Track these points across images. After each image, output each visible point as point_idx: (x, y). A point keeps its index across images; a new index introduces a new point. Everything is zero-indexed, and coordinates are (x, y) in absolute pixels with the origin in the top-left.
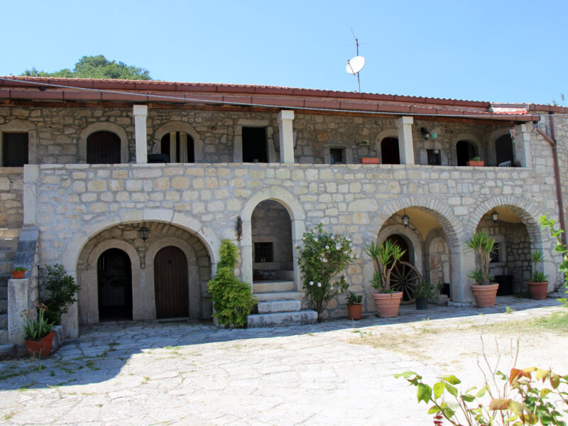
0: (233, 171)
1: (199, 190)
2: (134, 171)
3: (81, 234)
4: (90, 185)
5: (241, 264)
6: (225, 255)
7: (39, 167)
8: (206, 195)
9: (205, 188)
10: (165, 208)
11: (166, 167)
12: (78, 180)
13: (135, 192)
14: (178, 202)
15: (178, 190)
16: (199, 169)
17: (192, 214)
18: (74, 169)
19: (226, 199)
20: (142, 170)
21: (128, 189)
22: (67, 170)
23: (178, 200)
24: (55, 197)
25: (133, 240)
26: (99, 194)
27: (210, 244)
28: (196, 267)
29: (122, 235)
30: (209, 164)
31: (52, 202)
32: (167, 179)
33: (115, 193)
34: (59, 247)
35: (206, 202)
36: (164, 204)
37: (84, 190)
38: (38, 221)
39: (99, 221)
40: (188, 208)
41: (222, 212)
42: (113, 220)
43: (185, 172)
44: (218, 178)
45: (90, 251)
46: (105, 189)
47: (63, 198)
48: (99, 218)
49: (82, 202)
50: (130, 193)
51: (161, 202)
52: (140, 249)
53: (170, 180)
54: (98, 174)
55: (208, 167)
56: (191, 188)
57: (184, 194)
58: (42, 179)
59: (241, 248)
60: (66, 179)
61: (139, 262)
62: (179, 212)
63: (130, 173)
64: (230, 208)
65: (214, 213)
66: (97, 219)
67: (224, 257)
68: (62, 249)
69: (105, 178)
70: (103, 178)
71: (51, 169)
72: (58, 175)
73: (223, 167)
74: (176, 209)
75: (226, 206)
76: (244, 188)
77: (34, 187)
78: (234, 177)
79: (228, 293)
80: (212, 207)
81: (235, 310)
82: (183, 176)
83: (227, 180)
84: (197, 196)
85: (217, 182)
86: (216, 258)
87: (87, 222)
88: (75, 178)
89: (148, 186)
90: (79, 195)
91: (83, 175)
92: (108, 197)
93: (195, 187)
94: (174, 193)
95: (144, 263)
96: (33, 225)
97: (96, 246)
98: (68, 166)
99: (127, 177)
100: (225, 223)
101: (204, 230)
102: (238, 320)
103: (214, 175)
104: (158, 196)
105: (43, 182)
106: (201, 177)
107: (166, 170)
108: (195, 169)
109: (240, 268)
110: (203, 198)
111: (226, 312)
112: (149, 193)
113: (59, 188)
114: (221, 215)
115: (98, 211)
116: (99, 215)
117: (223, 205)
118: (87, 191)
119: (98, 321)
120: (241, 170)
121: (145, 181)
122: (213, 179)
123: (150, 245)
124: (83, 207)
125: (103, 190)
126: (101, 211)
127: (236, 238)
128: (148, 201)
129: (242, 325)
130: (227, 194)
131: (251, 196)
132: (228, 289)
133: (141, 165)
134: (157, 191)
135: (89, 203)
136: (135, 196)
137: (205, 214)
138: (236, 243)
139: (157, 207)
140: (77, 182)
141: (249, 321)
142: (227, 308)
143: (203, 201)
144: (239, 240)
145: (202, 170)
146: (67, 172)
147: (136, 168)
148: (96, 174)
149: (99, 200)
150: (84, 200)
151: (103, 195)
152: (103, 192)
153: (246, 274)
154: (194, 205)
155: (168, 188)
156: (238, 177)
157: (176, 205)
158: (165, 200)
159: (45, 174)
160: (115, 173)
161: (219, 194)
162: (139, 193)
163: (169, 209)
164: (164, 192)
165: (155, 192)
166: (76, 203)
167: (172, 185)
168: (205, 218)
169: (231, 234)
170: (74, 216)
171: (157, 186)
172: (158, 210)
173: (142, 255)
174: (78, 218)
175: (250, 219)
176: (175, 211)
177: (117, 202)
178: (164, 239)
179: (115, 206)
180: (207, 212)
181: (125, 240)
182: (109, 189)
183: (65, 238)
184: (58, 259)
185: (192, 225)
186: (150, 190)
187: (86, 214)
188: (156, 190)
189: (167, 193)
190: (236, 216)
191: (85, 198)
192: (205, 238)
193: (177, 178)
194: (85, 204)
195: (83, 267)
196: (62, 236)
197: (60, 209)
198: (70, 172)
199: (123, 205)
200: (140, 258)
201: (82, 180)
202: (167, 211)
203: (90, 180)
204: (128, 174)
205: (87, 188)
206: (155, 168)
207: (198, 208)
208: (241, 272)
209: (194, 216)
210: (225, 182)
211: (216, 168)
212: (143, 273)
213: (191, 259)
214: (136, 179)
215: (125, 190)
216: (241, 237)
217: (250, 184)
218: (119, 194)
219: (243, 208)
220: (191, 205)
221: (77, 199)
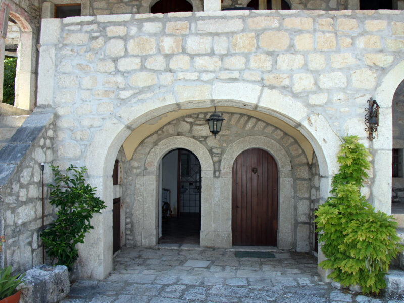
0: (362, 22)
1: (305, 54)
2: (200, 22)
3: (115, 121)
4: (131, 45)
5: (373, 180)
6: (349, 162)
7: (62, 22)
8: (317, 62)
9: (315, 50)
10: (248, 81)
11: (250, 16)
12: (114, 38)
13: (199, 55)
14: (269, 72)
15: (269, 53)
16: (304, 19)
17: (292, 92)
18: (109, 22)
19: (349, 68)
20: (212, 21)
21: (189, 51)
22: (99, 23)
23: (269, 68)
24: (80, 65)
25: (206, 138)
26: (144, 58)
27: (320, 142)
28: (290, 179)
29: (191, 131)
30: (322, 12)
31: (77, 71)
32: (253, 34)
33: (168, 57)
34: (82, 140)
35: (316, 73)
36: (247, 75)
37: (122, 54)
38: (56, 100)
39: (142, 101)
40: (286, 82)
41: (343, 90)
42: (164, 99)
43: (281, 24)
44: (336, 34)
45: (148, 150)
46: (154, 51)
47: (91, 66)
48: (143, 96)
49: (117, 71)
50: (192, 56)
51: (241, 71)
52: (214, 151)
53: (257, 36)
54: (144, 29)
55: (319, 16)
56: (291, 49)
57: (280, 59)
58: (64, 39)
59: (373, 152)
60: (97, 38)
61: (212, 169)
62: (272, 87)
63: (193, 25)
64: (356, 84)
65: (329, 91)
66: (140, 97)
67: (347, 166)
68: (86, 143)
69: (155, 35)
70: (151, 35)
71: (78, 24)
72: (87, 32)
73: (346, 16)
74: (267, 83)
75: (349, 82)
76: (381, 51)
77: (53, 51)
78: (364, 33)
79: (355, 232)
80: (326, 82)
81: (366, 265)
82: (279, 29)
83: (353, 38)
84: (302, 62)
85: (334, 40)
86: (331, 166)
87: (123, 101)
88: (109, 35)
89: (221, 46)
90: (115, 60)
91: (121, 31)
92: (158, 63)
93: (298, 48)
94: (263, 56)
95: (219, 171)
96: (49, 106)
97: (156, 144)
98: (102, 18)
99: (187, 32)
100: (347, 109)
101: (312, 121)
102: (371, 282)
103: (331, 28)
104: (237, 62)
105: (65, 42)
106: (308, 32)
107: (250, 21)
108: (299, 19)
109: (370, 187)
110: (312, 66)
111: (348, 266)
112: (222, 57)
113: (86, 51)
114: (341, 96)
115: (141, 85)
116: (142, 91)
117: (345, 80)
118: (126, 54)
119: (154, 244)
120: (376, 22)
121: (216, 38)
122: (328, 35)
123: (227, 145)
124: (119, 79)
125: (151, 53)
126: (146, 84)
127: (366, 134)
128: (220, 70)
129: (377, 291)
130: (351, 60)
131: (392, 66)
132: (353, 224)
133: (211, 14)
134: (235, 54)
135: (128, 72)
136: (200, 62)
137: (315, 93)
138: (366, 144)
139: (235, 80)
140: (112, 41)
141: (390, 285)
142: (349, 257)
143: (311, 71)
144: (370, 138)
145: (310, 20)
146: (99, 27)
147: (203, 18)
148: (140, 29)
149: (143, 68)
150: (121, 68)
151: (150, 59)
152: (151, 55)
153: (380, 198)
154: (296, 77)
155: (254, 49)
156: (370, 33)
157: (265, 76)
158: (247, 68)
159: (69, 30)
160: (170, 26)
161: (338, 60)
162: (206, 57)
163: (254, 82)
164: (247, 56)
165: (231, 55)
166: (110, 73)
167: (260, 44)
168: (314, 99)
169: (357, 128)
170: (106, 93)
171: (235, 46)
172: (236, 84)
173: (216, 159)
174: (112, 96)
175: (391, 104)
176: (263, 86)
177: (170, 71)
178: (247, 138)
179: (167, 78)
180: (319, 90)
181: (194, 137)
182: (159, 50)
183: (92, 126)
184: (78, 158)
185: (293, 110)
186: (224, 52)
187: (124, 89)
188: (233, 51)
189: (252, 58)
190: (368, 97)
191: (124, 64)
192: (313, 133)
193: (268, 33)
194: (123, 73)
195: (138, 171)
196: (86, 122)
197: (87, 82)
198: (103, 27)
199: (181, 75)
200: (214, 163)
201: (120, 38)
202: (251, 86)
203: (132, 37)
204: (190, 28)
205: (126, 50)
206: (232, 18)
207: (303, 82)
208: (371, 194)
209: (296, 96)
210: (349, 40)
211: (333, 17)
212: (217, 183)
213: (284, 167)
214: (201, 35)
215: (184, 51)
216: (374, 134)
217: (391, 45)
218: (174, 58)
219: (378, 85)
220: (291, 77)
221: (110, 66)
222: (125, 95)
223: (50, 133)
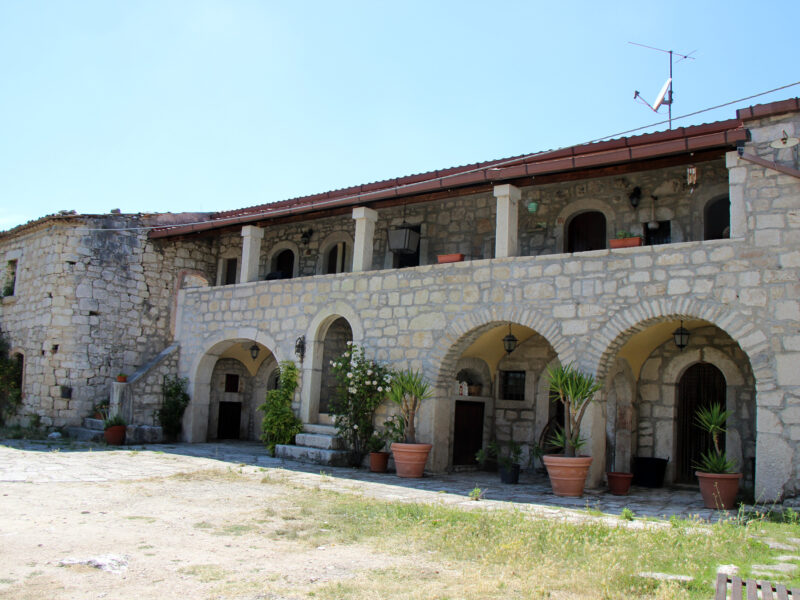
0: (304, 285)
1: (277, 308)
2: (236, 290)
3: (201, 350)
4: (210, 306)
5: (301, 389)
8: (282, 313)
9: (281, 306)
10: (253, 327)
13: (235, 311)
14: (261, 321)
15: (263, 309)
17: (270, 333)
19: (296, 316)
20: (243, 290)
23: (261, 318)
24: (191, 318)
31: (189, 321)
34: (188, 361)
35: (281, 320)
36: (252, 323)
38: (181, 338)
40: (268, 327)
41: (291, 331)
42: (220, 338)
43: (269, 290)
47: (195, 318)
48: (213, 336)
49: (204, 322)
50: (232, 312)
51: (250, 321)
53: (258, 299)
56: (271, 305)
57: (266, 312)
59: (302, 371)
62: (262, 330)
64: (298, 326)
65: (285, 332)
68: (190, 363)
69: (219, 299)
72: (194, 298)
74: (260, 327)
75: (295, 325)
76: (312, 304)
78: (305, 293)
80: (284, 326)
82: (267, 293)
83: (299, 296)
84: (275, 314)
87: (205, 339)
88: (202, 300)
89: (243, 305)
90: (204, 315)
91: (207, 297)
92: (219, 316)
93: (274, 305)
94: (260, 311)
96: (178, 342)
99: (231, 297)
101: (277, 350)
104: (249, 315)
106: (280, 294)
108: (276, 286)
109: (300, 394)
112: (243, 312)
113: (193, 310)
114: (290, 334)
115: (213, 329)
116: (213, 333)
118: (208, 311)
120: (311, 284)
121: (242, 300)
122: (288, 295)
124: (204, 326)
125: (217, 310)
127: (299, 359)
128: (242, 320)
130: (297, 311)
131: (317, 313)
135: (208, 322)
136: (235, 315)
137: (279, 333)
138: (299, 365)
139: (247, 326)
140: (203, 303)
144: (301, 362)
145: (281, 286)
148: (214, 295)
149: (214, 319)
150: (206, 320)
151: (216, 314)
155: (256, 307)
156: (308, 292)
157: (260, 324)
158: (253, 318)
159: (188, 297)
161: (291, 312)
162: (237, 313)
165: (247, 311)
166: (201, 323)
167: (259, 303)
168: (278, 337)
170: (199, 334)
171: (249, 305)
172: (249, 329)
174: (201, 336)
176: (258, 330)
177: (224, 321)
179: (222, 325)
180: (281, 331)
182: (220, 309)
183: (193, 354)
186: (244, 309)
187: (206, 332)
188: (248, 308)
189: (255, 312)
191: (207, 317)
192: (276, 358)
197: (193, 328)
199: (227, 324)
201: (206, 301)
202: (253, 330)
203: (211, 301)
204: (233, 295)
205: (208, 308)
206: (251, 287)
208: (300, 398)
210: (297, 298)
214: (237, 299)
215: (230, 309)
216: (303, 360)
217: (317, 299)
218: (225, 313)
219: (309, 326)
220: (270, 323)
222: (206, 335)
223: (175, 357)
